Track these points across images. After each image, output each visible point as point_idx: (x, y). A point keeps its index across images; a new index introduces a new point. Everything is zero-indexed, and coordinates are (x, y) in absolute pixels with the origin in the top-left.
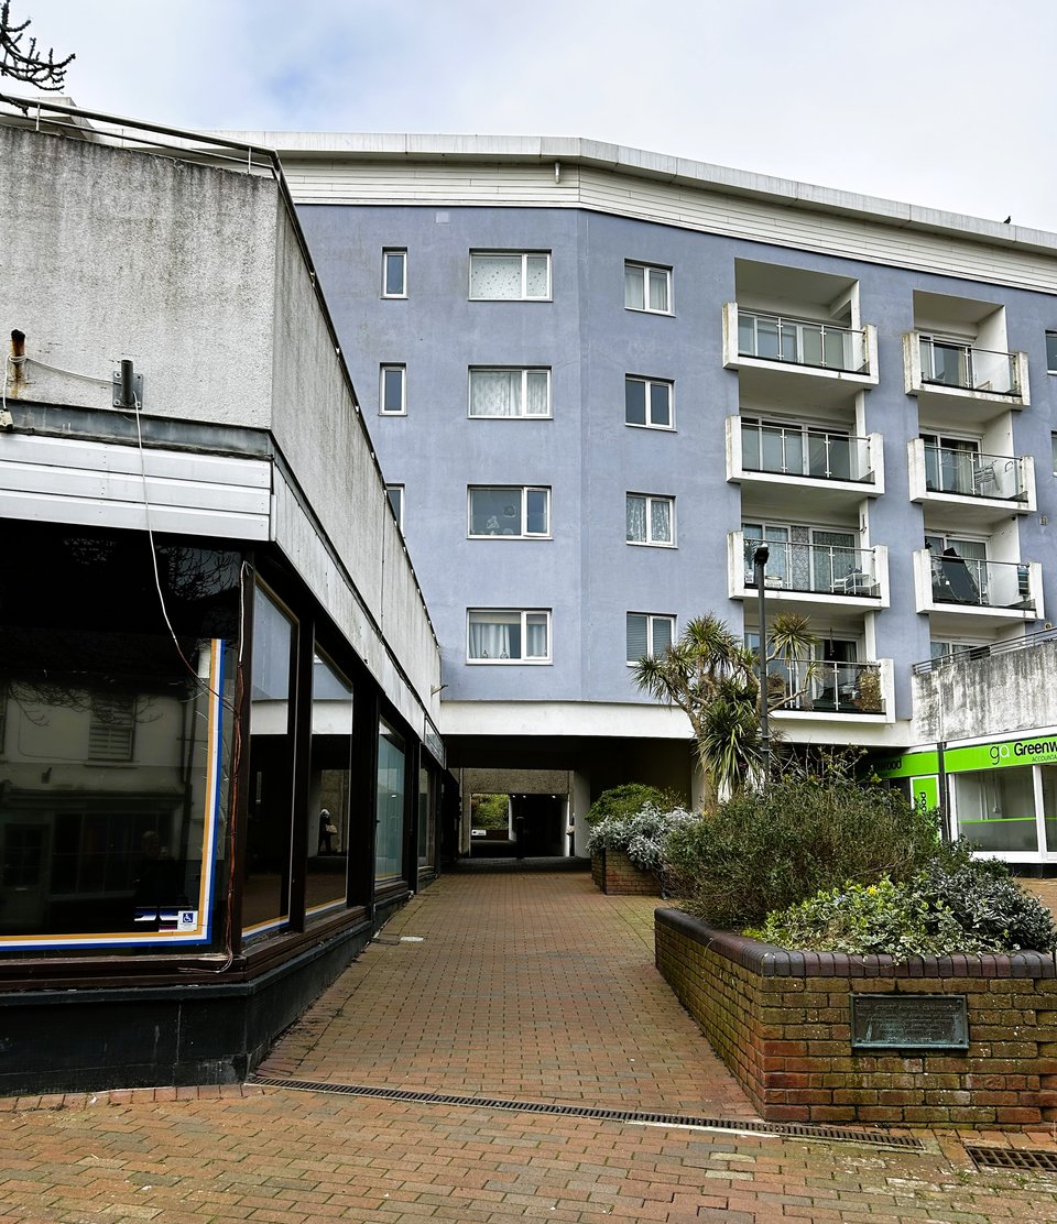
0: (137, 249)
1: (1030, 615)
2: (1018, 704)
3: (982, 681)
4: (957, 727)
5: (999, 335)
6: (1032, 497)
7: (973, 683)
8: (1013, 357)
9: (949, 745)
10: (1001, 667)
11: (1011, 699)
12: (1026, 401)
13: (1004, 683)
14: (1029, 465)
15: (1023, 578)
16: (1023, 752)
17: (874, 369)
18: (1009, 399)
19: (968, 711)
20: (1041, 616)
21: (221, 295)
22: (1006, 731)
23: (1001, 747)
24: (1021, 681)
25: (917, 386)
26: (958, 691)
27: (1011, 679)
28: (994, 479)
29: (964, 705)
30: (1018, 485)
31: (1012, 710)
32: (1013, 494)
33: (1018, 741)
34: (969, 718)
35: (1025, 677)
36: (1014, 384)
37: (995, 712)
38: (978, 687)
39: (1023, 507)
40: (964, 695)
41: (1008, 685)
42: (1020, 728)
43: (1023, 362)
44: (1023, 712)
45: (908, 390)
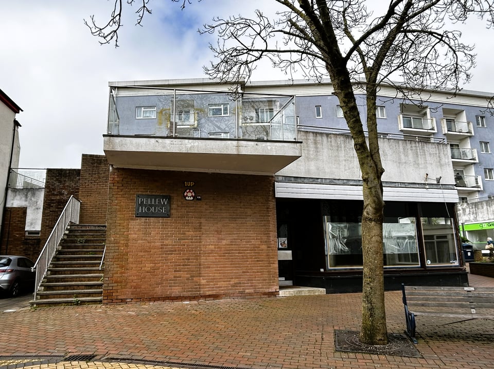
0: (435, 158)
1: (479, 189)
2: (488, 214)
3: (475, 207)
4: (468, 219)
5: (464, 117)
6: (477, 159)
7: (473, 208)
8: (468, 123)
9: (465, 224)
10: (481, 204)
11: (486, 212)
12: (473, 134)
13: (483, 208)
14: (475, 151)
15: (476, 179)
16: (491, 225)
17: (436, 128)
18: (469, 134)
19: (471, 215)
20: (482, 189)
21: (446, 164)
22: (485, 220)
23: (483, 224)
24: (488, 208)
25: (446, 132)
26: (467, 210)
27: (485, 207)
28: (465, 154)
29: (470, 213)
30: (473, 156)
31: (486, 215)
32: (471, 158)
33: (489, 223)
34: (472, 217)
35: (490, 207)
36: (469, 130)
37: (480, 215)
38: (474, 209)
39: (475, 162)
40: (470, 211)
41: (484, 209)
42: (489, 219)
43: (471, 125)
44: (490, 215)
45: (444, 133)
